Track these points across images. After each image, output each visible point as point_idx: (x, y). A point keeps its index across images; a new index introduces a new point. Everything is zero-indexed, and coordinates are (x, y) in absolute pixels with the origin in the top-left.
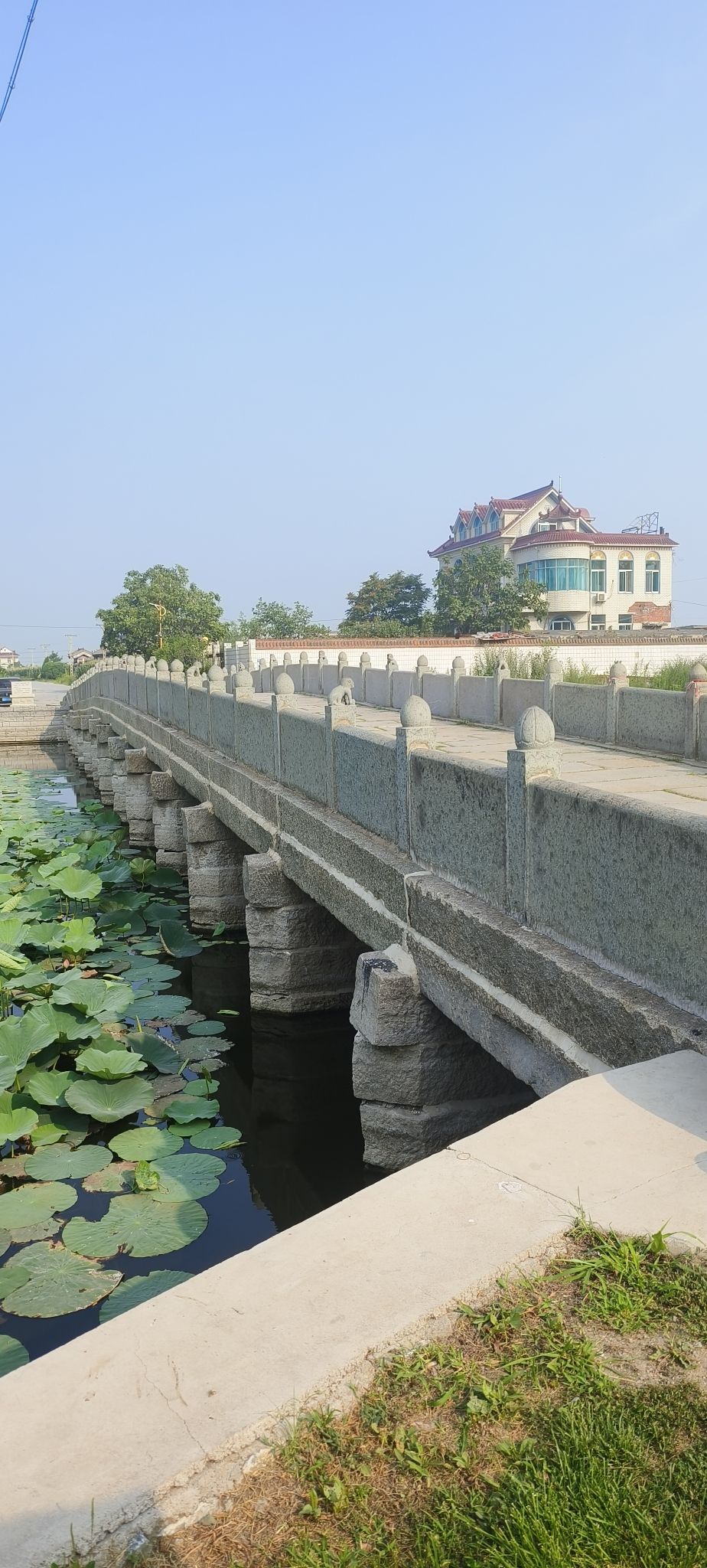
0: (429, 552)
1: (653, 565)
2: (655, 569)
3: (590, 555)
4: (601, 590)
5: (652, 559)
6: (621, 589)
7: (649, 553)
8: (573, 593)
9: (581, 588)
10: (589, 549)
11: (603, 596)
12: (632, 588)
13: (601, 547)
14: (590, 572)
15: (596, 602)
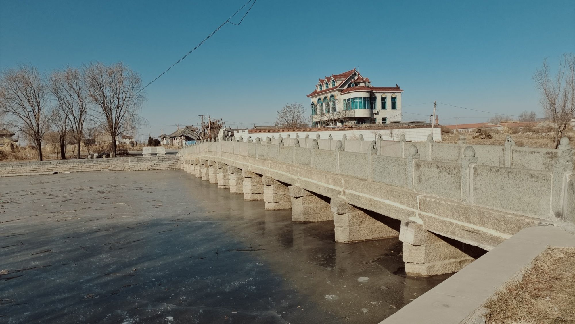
0: (307, 95)
1: (393, 99)
2: (395, 100)
3: (371, 95)
4: (375, 108)
5: (394, 96)
6: (382, 108)
7: (393, 94)
8: (365, 110)
9: (368, 108)
10: (370, 93)
11: (376, 111)
12: (386, 108)
13: (374, 92)
14: (370, 102)
15: (373, 114)
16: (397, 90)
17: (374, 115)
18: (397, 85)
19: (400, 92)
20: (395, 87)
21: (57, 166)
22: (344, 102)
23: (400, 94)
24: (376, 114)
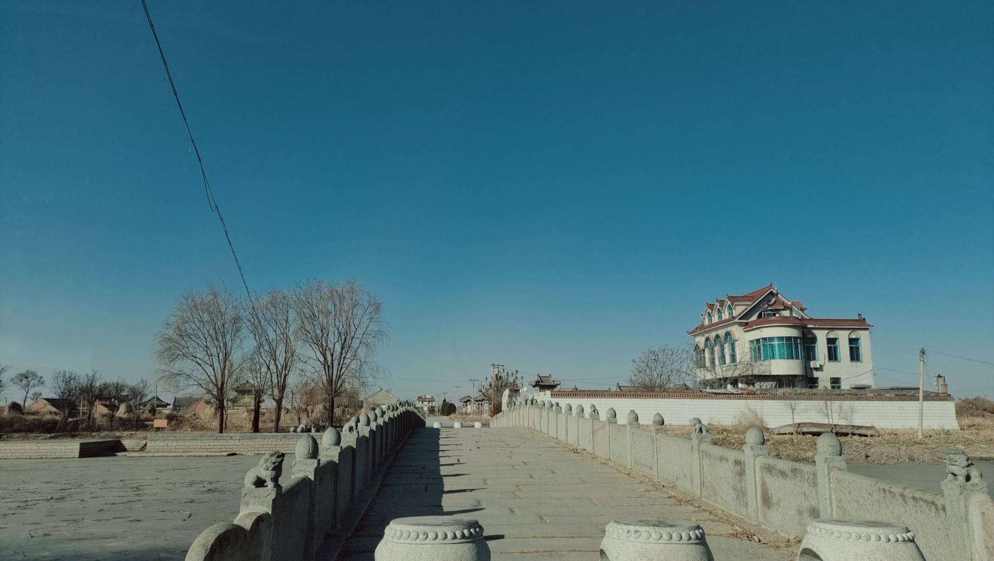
0: (687, 332)
1: (853, 342)
2: (857, 344)
3: (803, 333)
4: (814, 359)
5: (853, 336)
6: (830, 359)
7: (851, 333)
8: (791, 361)
9: (797, 358)
10: (801, 330)
11: (816, 364)
12: (839, 358)
13: (811, 328)
14: (804, 346)
15: (811, 368)
16: (860, 324)
17: (814, 372)
18: (859, 315)
19: (867, 329)
20: (857, 318)
21: (240, 443)
22: (750, 345)
23: (867, 332)
24: (816, 369)
